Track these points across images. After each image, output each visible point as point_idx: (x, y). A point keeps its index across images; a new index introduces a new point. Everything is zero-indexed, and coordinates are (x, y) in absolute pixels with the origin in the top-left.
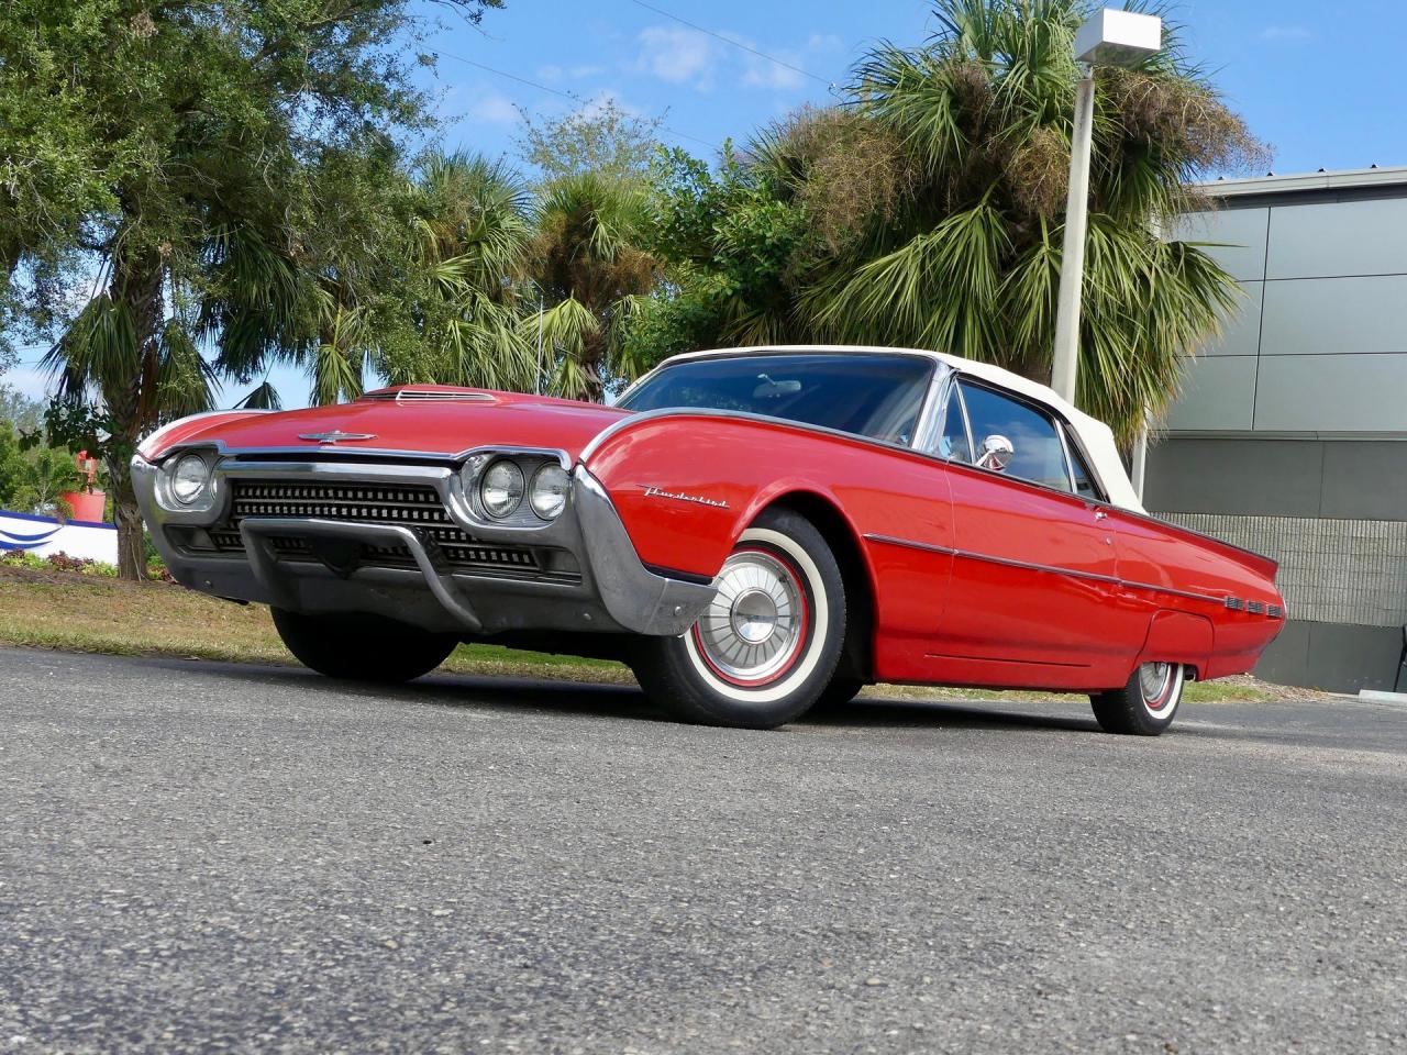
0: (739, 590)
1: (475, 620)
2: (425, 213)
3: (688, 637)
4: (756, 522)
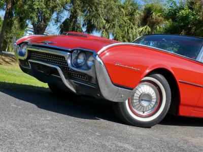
0: (142, 92)
1: (74, 91)
2: (123, 8)
3: (127, 102)
4: (148, 75)
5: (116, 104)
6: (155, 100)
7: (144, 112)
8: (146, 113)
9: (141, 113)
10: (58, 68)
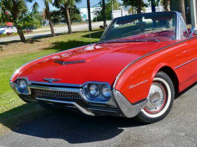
1: (93, 115)
5: (136, 117)
6: (162, 95)
7: (156, 108)
8: (158, 108)
9: (154, 110)
10: (74, 103)
